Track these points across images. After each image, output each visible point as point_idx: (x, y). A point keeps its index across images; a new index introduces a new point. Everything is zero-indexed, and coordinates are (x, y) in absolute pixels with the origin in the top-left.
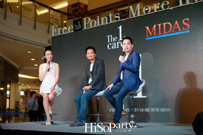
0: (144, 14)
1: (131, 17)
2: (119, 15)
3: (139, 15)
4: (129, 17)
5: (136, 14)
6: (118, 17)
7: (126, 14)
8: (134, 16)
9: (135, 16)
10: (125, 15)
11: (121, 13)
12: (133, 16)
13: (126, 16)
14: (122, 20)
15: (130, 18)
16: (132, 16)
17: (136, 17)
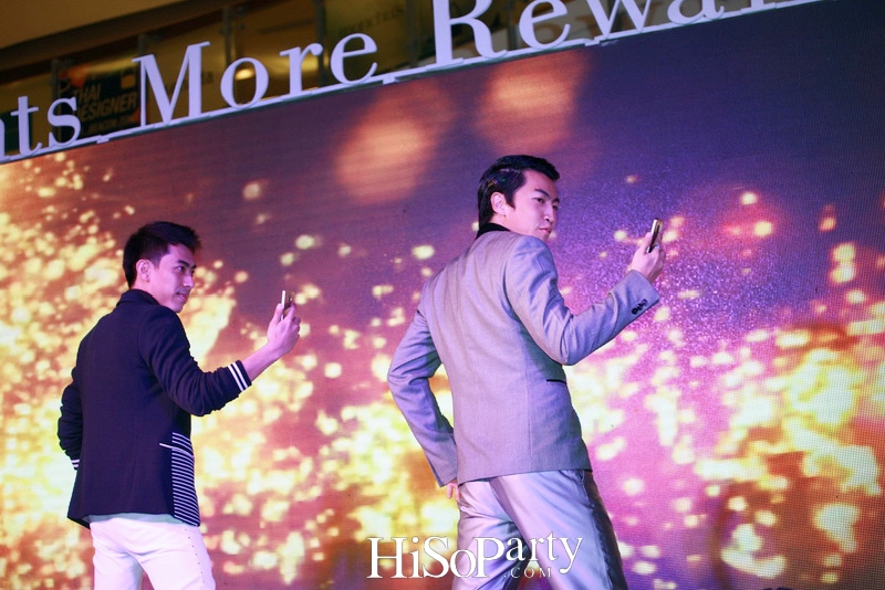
0: (228, 106)
1: (147, 123)
2: (74, 108)
3: (195, 112)
4: (138, 124)
5: (181, 108)
6: (73, 122)
7: (123, 102)
8: (167, 119)
9: (174, 117)
10: (116, 105)
11: (95, 93)
12: (160, 120)
13: (122, 110)
14: (95, 143)
15: (143, 127)
16: (154, 114)
17: (177, 121)
